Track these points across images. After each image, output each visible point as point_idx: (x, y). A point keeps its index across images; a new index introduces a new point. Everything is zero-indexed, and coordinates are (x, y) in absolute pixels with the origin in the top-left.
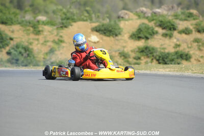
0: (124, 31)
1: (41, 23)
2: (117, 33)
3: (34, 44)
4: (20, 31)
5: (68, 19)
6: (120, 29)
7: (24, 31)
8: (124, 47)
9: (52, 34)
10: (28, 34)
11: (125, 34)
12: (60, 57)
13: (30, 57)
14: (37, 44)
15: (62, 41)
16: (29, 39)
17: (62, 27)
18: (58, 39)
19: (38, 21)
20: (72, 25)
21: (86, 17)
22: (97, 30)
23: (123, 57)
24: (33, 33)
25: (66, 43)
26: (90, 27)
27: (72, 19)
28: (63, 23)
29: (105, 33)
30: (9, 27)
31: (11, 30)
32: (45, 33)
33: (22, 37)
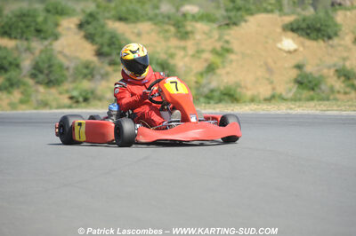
0: (343, 29)
1: (189, 18)
2: (331, 34)
3: (177, 57)
4: (153, 34)
5: (239, 9)
6: (336, 25)
7: (160, 32)
8: (345, 59)
9: (211, 37)
10: (167, 39)
11: (347, 34)
12: (225, 81)
14: (184, 57)
15: (228, 51)
16: (169, 48)
17: (227, 25)
18: (222, 48)
19: (184, 15)
20: (246, 21)
21: (271, 4)
22: (294, 29)
23: (343, 78)
24: (175, 36)
25: (236, 54)
26: (280, 24)
27: (247, 10)
28: (230, 18)
29: (308, 34)
30: (132, 25)
31: (136, 31)
32: (198, 37)
33: (156, 45)
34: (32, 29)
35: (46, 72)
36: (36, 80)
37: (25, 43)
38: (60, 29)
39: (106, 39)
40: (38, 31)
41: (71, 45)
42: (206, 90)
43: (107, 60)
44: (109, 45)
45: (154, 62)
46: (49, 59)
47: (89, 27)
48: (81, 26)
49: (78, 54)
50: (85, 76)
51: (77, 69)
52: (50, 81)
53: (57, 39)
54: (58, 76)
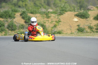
0: (90, 16)
1: (50, 13)
2: (87, 17)
3: (46, 23)
4: (40, 17)
5: (63, 10)
6: (88, 15)
8: (91, 24)
9: (55, 18)
10: (44, 18)
11: (91, 17)
12: (59, 29)
13: (44, 29)
14: (48, 23)
15: (60, 21)
16: (44, 21)
17: (60, 14)
18: (58, 20)
19: (49, 12)
20: (65, 14)
21: (72, 9)
22: (77, 16)
23: (90, 29)
24: (46, 18)
25: (62, 22)
26: (74, 14)
27: (65, 11)
28: (60, 13)
29: (81, 17)
30: (35, 15)
31: (36, 16)
32: (52, 18)
33: (41, 20)
34: (8, 16)
35: (11, 27)
36: (9, 29)
37: (6, 19)
38: (15, 16)
39: (27, 18)
40: (10, 16)
41: (18, 20)
42: (53, 32)
43: (27, 24)
44: (28, 20)
45: (40, 24)
46: (12, 24)
47: (23, 15)
48: (21, 15)
49: (20, 22)
50: (22, 28)
51: (19, 26)
52: (12, 29)
53: (14, 18)
54: (14, 28)
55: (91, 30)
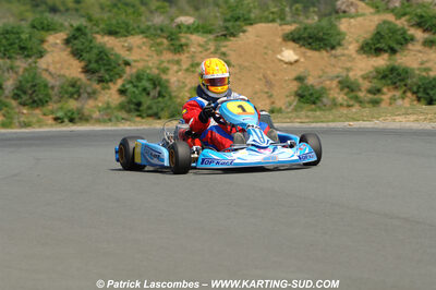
0: (347, 37)
1: (184, 29)
2: (334, 43)
3: (171, 72)
4: (144, 48)
5: (237, 19)
6: (339, 34)
7: (151, 46)
8: (348, 70)
9: (206, 50)
10: (159, 53)
11: (350, 43)
13: (164, 97)
14: (177, 72)
16: (162, 62)
17: (225, 35)
19: (179, 26)
20: (244, 32)
21: (272, 13)
22: (294, 39)
23: (346, 90)
24: (169, 49)
26: (281, 33)
27: (246, 20)
28: (227, 28)
29: (310, 44)
31: (126, 45)
32: (192, 49)
33: (147, 58)
34: (16, 46)
36: (19, 101)
37: (8, 61)
38: (45, 46)
39: (93, 56)
40: (23, 49)
41: (57, 62)
43: (95, 77)
44: (97, 62)
45: (145, 77)
46: (34, 79)
47: (76, 42)
48: (67, 42)
49: (62, 72)
50: (71, 96)
51: (62, 87)
52: (34, 102)
53: (42, 57)
54: (41, 96)
55: (352, 95)
